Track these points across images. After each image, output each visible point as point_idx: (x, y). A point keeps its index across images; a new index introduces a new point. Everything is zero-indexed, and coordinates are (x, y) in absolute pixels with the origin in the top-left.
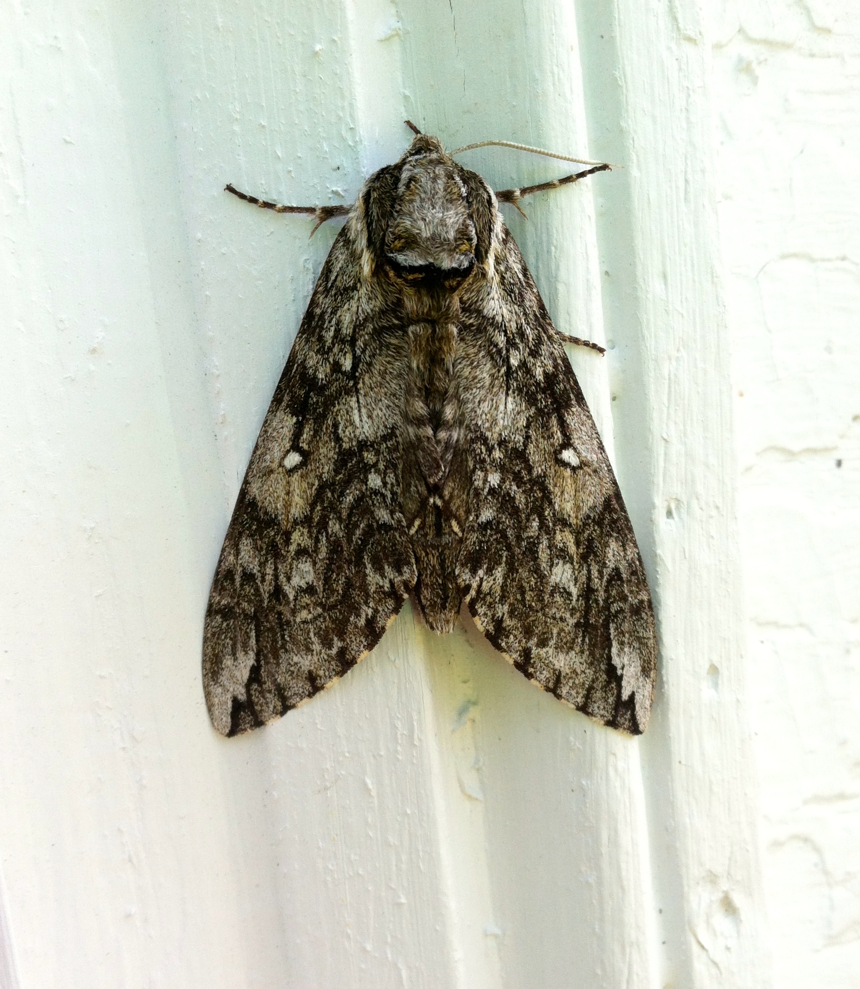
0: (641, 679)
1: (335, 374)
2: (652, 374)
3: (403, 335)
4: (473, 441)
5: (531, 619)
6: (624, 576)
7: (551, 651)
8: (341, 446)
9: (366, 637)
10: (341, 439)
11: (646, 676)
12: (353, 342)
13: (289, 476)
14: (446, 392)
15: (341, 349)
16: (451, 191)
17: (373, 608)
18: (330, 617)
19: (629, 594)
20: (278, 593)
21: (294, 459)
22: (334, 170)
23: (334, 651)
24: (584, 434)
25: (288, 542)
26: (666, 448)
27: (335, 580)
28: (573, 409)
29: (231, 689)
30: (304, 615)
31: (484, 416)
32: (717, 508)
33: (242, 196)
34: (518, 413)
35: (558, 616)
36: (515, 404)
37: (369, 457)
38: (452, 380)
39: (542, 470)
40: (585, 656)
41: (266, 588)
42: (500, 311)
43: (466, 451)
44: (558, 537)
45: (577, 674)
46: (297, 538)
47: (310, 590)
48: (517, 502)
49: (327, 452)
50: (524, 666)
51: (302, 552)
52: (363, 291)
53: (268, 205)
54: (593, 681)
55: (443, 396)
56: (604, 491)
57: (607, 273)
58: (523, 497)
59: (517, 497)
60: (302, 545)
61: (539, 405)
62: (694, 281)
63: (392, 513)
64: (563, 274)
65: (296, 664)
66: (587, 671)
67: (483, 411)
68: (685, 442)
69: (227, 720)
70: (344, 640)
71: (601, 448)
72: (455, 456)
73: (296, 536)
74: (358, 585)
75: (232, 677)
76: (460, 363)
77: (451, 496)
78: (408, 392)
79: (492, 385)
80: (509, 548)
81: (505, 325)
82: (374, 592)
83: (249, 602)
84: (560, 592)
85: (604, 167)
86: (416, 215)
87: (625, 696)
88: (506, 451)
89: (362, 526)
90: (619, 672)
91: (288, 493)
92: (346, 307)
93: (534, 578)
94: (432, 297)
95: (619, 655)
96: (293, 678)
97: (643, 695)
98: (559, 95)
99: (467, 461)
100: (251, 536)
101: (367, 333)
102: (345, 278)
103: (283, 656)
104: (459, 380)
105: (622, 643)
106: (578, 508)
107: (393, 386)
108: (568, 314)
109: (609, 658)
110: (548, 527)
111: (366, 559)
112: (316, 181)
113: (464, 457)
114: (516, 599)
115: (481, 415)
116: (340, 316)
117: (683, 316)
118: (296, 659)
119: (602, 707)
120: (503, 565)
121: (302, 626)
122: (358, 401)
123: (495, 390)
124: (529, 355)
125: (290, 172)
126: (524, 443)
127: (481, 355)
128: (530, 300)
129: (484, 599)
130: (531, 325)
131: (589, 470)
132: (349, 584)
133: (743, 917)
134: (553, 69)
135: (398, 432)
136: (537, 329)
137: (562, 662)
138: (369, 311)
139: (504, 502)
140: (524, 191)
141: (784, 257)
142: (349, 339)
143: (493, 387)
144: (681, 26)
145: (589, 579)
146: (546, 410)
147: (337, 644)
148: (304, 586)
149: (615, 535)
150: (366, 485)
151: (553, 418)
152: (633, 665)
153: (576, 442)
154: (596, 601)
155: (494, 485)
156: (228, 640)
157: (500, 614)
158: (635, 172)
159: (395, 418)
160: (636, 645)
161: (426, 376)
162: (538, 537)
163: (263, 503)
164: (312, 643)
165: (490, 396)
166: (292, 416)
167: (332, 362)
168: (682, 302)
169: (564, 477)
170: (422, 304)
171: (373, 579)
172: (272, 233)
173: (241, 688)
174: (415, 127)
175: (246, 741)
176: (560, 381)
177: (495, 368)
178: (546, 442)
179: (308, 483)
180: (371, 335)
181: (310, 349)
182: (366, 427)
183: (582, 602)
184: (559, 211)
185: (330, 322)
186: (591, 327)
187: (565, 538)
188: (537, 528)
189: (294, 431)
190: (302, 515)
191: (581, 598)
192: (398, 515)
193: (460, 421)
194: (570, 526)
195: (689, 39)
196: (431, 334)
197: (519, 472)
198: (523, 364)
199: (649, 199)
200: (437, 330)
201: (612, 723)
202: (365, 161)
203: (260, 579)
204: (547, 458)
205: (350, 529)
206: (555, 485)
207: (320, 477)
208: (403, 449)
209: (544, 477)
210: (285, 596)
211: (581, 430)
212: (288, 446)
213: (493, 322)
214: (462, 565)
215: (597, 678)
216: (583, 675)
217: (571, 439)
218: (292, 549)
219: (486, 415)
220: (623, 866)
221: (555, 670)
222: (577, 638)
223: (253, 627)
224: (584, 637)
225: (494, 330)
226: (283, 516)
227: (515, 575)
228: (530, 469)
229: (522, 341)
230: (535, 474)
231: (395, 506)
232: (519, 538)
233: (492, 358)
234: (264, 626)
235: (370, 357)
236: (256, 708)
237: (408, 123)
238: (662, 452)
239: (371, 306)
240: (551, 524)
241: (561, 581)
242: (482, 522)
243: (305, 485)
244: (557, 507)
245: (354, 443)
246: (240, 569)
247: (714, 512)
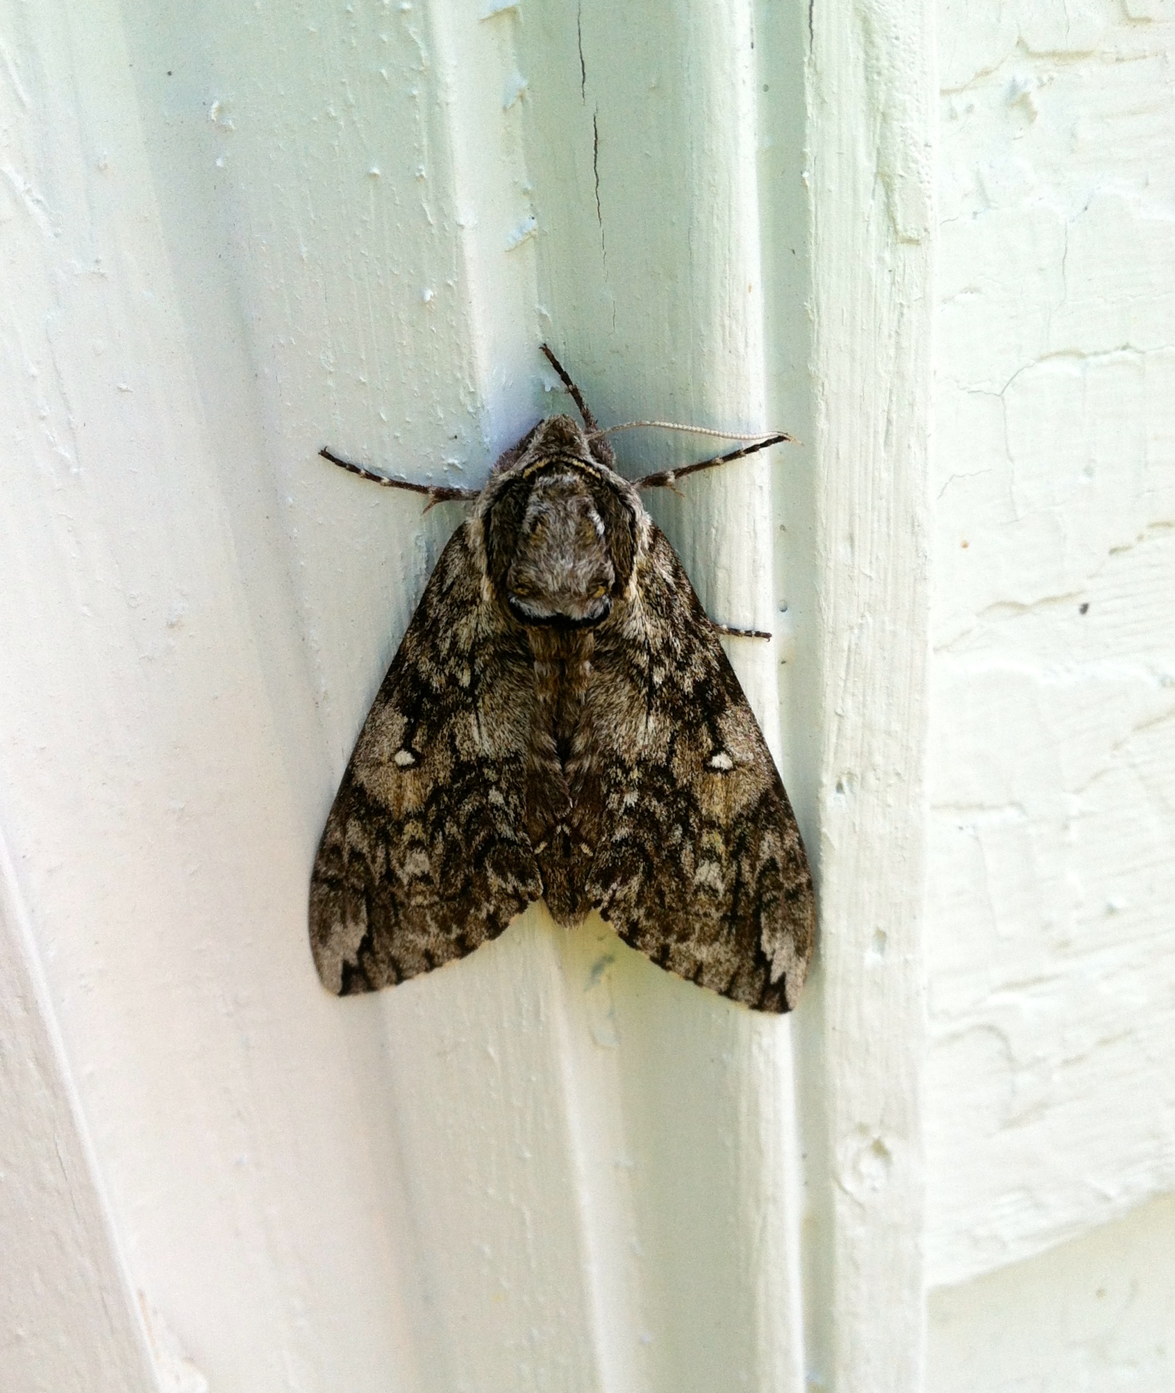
0: (794, 959)
1: (451, 687)
2: (828, 648)
3: (528, 667)
4: (606, 766)
5: (670, 918)
6: (780, 865)
7: (692, 945)
8: (458, 758)
9: (488, 929)
10: (458, 751)
11: (800, 955)
12: (471, 660)
13: (401, 771)
14: (577, 723)
15: (457, 662)
16: (584, 535)
17: (495, 905)
18: (448, 907)
19: (785, 882)
20: (390, 876)
21: (404, 758)
22: (450, 439)
23: (453, 936)
24: (739, 734)
25: (400, 831)
26: (840, 722)
27: (453, 875)
28: (727, 712)
29: (342, 953)
30: (419, 899)
31: (621, 740)
32: (898, 774)
33: (341, 464)
34: (661, 730)
35: (701, 912)
36: (657, 722)
37: (490, 774)
38: (584, 710)
39: (688, 780)
40: (731, 945)
41: (377, 869)
42: (643, 630)
43: (598, 777)
44: (705, 839)
45: (721, 963)
46: (410, 830)
47: (425, 878)
48: (657, 816)
49: (441, 762)
50: (663, 959)
51: (414, 844)
52: (482, 609)
53: (370, 476)
54: (739, 968)
55: (575, 728)
56: (761, 787)
57: (783, 528)
58: (665, 809)
59: (658, 811)
60: (417, 837)
61: (686, 718)
62: (889, 535)
63: (515, 830)
64: (724, 560)
65: (411, 941)
66: (732, 959)
67: (620, 736)
68: (864, 714)
69: (337, 981)
70: (464, 929)
71: (761, 740)
72: (585, 784)
73: (409, 828)
74: (478, 884)
75: (341, 942)
76: (593, 692)
77: (581, 822)
78: (534, 722)
79: (631, 707)
80: (647, 858)
81: (648, 643)
82: (496, 893)
83: (359, 878)
84: (705, 891)
85: (780, 439)
86: (542, 565)
87: (774, 977)
88: (646, 769)
89: (482, 834)
90: (769, 957)
91: (400, 787)
92: (464, 621)
93: (675, 882)
94: (562, 637)
95: (769, 942)
96: (408, 953)
97: (796, 975)
98: (730, 352)
99: (600, 786)
100: (360, 818)
101: (487, 653)
102: (462, 590)
103: (397, 933)
104: (592, 709)
105: (774, 930)
106: (729, 808)
107: (517, 713)
108: (729, 601)
109: (759, 945)
110: (693, 833)
111: (487, 864)
112: (429, 450)
113: (596, 783)
114: (655, 903)
115: (618, 739)
116: (457, 629)
117: (871, 579)
118: (411, 937)
119: (747, 992)
120: (640, 874)
121: (417, 909)
122: (477, 718)
123: (634, 711)
124: (676, 669)
125: (397, 438)
126: (667, 759)
127: (618, 680)
128: (682, 607)
129: (618, 906)
130: (680, 636)
131: (743, 770)
132: (468, 882)
133: (894, 1158)
134: (723, 321)
135: (521, 758)
136: (687, 638)
137: (704, 954)
138: (489, 632)
139: (642, 818)
140: (679, 473)
141: (1042, 359)
142: (467, 655)
143: (632, 710)
144: (900, 227)
145: (739, 873)
146: (695, 721)
147: (456, 932)
148: (420, 875)
149: (772, 827)
150: (487, 799)
151: (703, 727)
152: (785, 947)
153: (730, 744)
154: (747, 894)
155: (631, 804)
156: (336, 909)
157: (636, 917)
158: (822, 424)
159: (519, 744)
160: (791, 927)
161: (554, 709)
162: (681, 844)
163: (372, 791)
164: (429, 926)
165: (628, 718)
166: (403, 716)
167: (447, 674)
168: (871, 563)
169: (713, 782)
170: (550, 646)
171: (494, 881)
172: (378, 504)
173: (352, 954)
174: (553, 356)
175: (358, 1002)
176: (713, 687)
177: (635, 690)
178: (693, 753)
179: (422, 783)
180: (493, 657)
181: (422, 653)
182: (486, 746)
183: (730, 896)
184: (723, 490)
185: (445, 632)
186: (755, 611)
187: (713, 840)
188: (680, 836)
189: (405, 730)
190: (415, 810)
191: (728, 893)
192: (522, 834)
193: (591, 748)
194: (720, 827)
195: (910, 241)
196: (559, 677)
197: (661, 787)
198: (669, 680)
199: (838, 454)
200: (567, 671)
201: (759, 1006)
202: (488, 429)
203: (369, 859)
204: (695, 768)
205: (469, 836)
206: (704, 792)
207: (435, 781)
208: (527, 775)
209: (690, 786)
210: (398, 880)
211: (736, 731)
212: (399, 743)
213: (634, 644)
214: (593, 882)
215: (744, 965)
216: (728, 964)
217: (724, 743)
218: (405, 839)
219: (623, 737)
220: (762, 1132)
221: (695, 962)
222: (723, 930)
223: (364, 901)
224: (730, 928)
225: (635, 652)
226: (395, 808)
227: (653, 882)
228: (673, 781)
229: (668, 657)
230: (679, 785)
231: (517, 825)
232: (658, 848)
233: (632, 680)
234: (377, 903)
235: (490, 678)
236: (369, 974)
237: (545, 349)
238: (834, 728)
239: (493, 628)
240: (696, 830)
241: (706, 879)
242: (616, 841)
243: (418, 784)
244: (704, 812)
245: (473, 758)
246: (347, 847)
247: (893, 780)
